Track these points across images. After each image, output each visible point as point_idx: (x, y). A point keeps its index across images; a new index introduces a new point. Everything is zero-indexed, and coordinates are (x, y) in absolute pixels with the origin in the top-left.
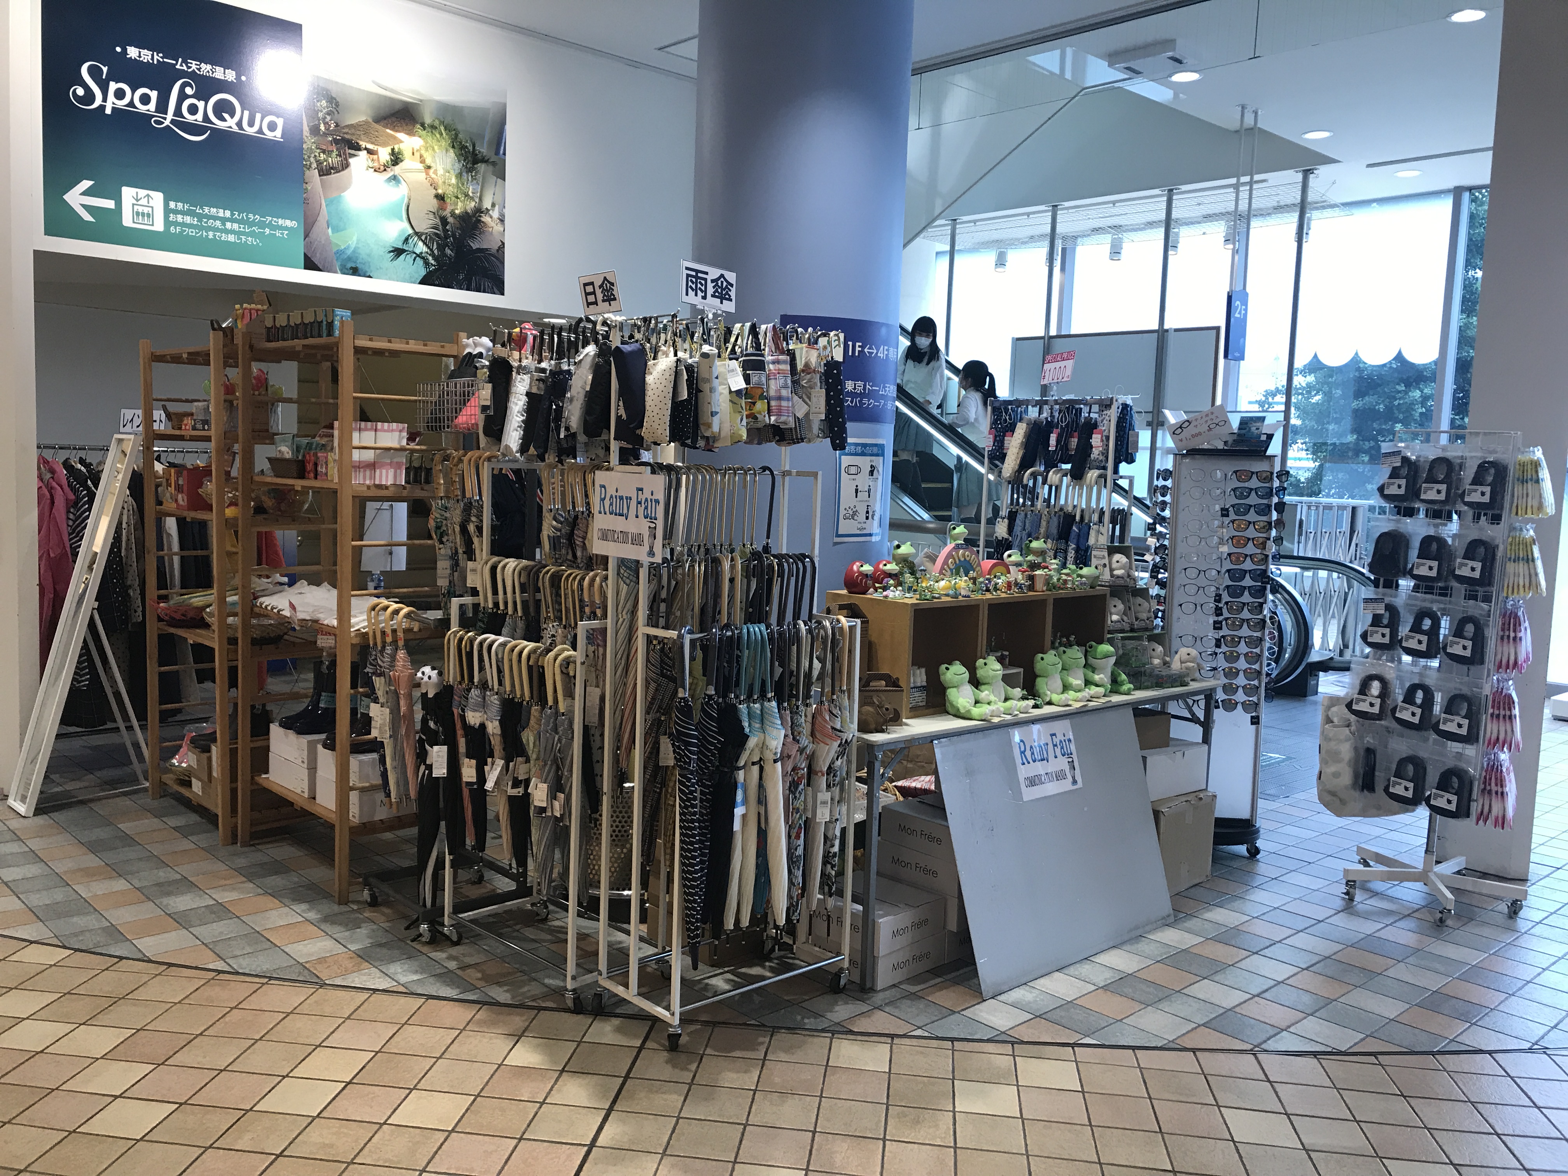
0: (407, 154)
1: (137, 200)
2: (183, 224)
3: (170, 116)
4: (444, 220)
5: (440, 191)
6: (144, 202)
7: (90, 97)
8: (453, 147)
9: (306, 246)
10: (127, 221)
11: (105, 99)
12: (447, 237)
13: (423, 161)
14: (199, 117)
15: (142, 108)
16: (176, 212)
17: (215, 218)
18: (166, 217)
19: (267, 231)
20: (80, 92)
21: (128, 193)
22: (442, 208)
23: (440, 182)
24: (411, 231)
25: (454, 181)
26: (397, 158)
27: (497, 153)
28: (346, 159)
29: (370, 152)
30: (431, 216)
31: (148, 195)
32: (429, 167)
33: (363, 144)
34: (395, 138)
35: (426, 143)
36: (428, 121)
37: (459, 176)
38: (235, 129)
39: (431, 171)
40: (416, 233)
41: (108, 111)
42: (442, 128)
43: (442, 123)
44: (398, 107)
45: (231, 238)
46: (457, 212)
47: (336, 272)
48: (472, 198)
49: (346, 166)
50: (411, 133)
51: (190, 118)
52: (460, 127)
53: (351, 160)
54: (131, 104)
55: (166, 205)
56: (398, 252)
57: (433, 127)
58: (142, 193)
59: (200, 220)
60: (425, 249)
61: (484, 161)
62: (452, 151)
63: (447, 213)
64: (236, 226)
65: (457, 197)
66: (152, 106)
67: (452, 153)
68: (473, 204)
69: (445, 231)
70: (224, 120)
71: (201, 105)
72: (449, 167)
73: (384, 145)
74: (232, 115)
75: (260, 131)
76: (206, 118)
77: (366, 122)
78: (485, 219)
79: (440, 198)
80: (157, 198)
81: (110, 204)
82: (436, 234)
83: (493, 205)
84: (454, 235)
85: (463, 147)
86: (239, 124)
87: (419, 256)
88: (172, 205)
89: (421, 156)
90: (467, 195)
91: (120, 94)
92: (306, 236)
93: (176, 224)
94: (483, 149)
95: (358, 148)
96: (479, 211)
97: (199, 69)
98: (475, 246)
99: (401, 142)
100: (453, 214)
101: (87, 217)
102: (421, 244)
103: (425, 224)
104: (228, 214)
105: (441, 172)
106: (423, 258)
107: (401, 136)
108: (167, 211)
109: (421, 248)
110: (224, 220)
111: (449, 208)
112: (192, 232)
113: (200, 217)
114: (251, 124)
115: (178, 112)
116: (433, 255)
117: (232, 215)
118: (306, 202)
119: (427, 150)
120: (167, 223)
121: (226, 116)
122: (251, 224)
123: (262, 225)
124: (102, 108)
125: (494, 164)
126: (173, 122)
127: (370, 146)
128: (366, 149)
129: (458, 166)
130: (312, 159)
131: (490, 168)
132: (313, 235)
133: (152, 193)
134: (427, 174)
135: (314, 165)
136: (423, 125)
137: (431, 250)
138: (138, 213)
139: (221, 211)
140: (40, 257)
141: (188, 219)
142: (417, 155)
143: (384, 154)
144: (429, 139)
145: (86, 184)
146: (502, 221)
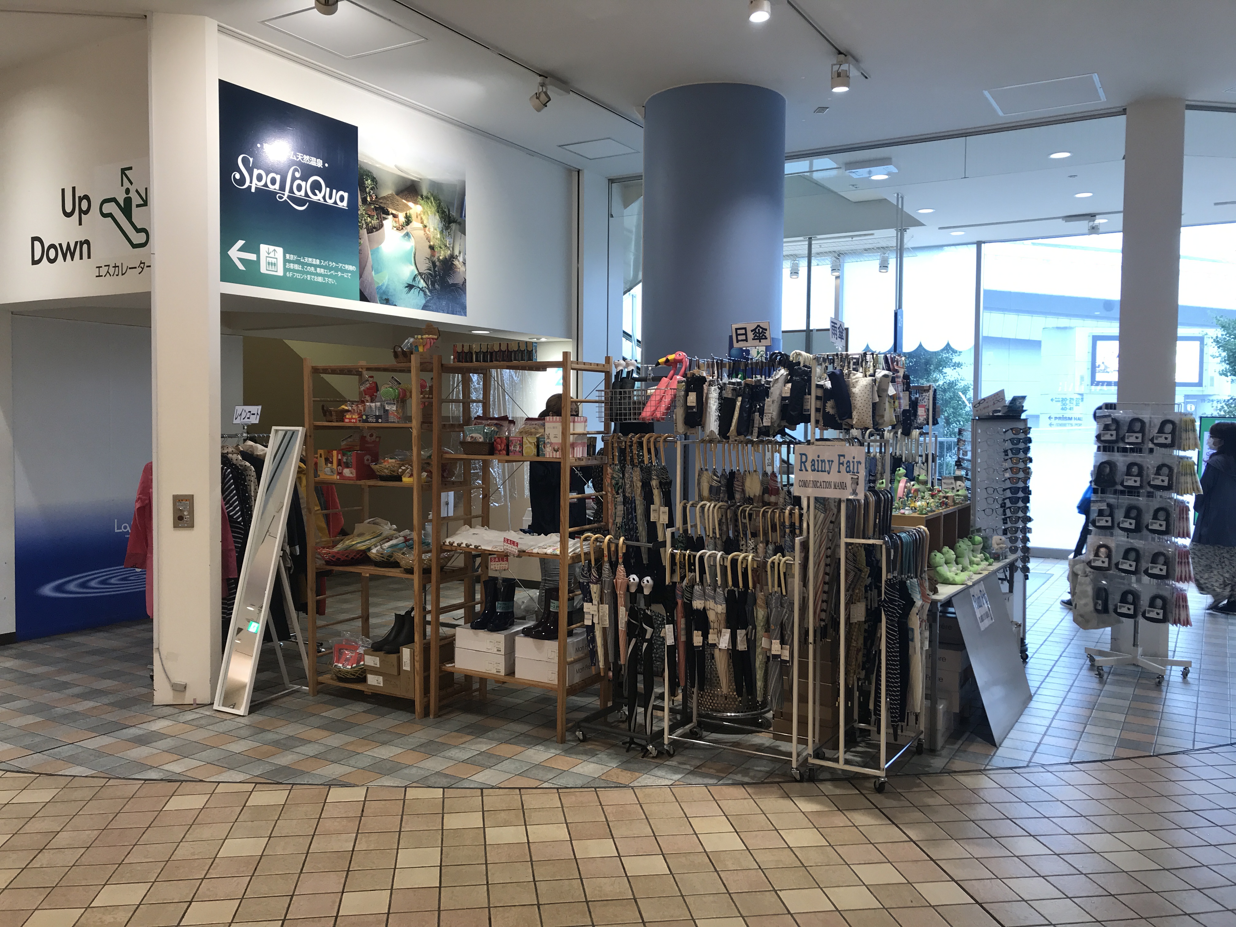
0: (414, 217)
1: (269, 254)
2: (294, 271)
3: (287, 193)
4: (434, 263)
5: (432, 243)
6: (272, 255)
7: (242, 181)
8: (438, 212)
9: (362, 283)
10: (263, 270)
11: (251, 182)
12: (436, 276)
13: (422, 223)
14: (302, 193)
16: (290, 261)
17: (311, 265)
18: (285, 265)
19: (339, 274)
20: (238, 176)
21: (264, 248)
22: (433, 255)
23: (432, 237)
24: (417, 272)
25: (439, 236)
26: (409, 220)
27: (461, 216)
28: (381, 222)
29: (395, 216)
30: (427, 261)
31: (275, 250)
32: (425, 226)
33: (391, 211)
34: (407, 206)
35: (424, 209)
36: (425, 193)
37: (442, 232)
38: (322, 201)
39: (427, 229)
40: (420, 274)
41: (253, 190)
42: (432, 198)
43: (432, 195)
44: (409, 184)
45: (320, 279)
46: (441, 258)
47: (377, 303)
48: (448, 248)
49: (381, 226)
50: (416, 202)
51: (298, 194)
52: (441, 197)
53: (384, 222)
54: (266, 185)
55: (284, 256)
56: (410, 287)
57: (427, 198)
58: (272, 248)
59: (303, 268)
60: (425, 285)
61: (454, 221)
62: (437, 214)
63: (435, 259)
64: (322, 270)
65: (441, 248)
66: (277, 186)
67: (437, 217)
68: (449, 252)
69: (435, 271)
70: (315, 194)
71: (303, 184)
72: (436, 226)
73: (401, 211)
74: (320, 191)
75: (335, 203)
76: (306, 195)
77: (392, 195)
78: (456, 262)
79: (432, 248)
80: (280, 250)
81: (252, 257)
82: (430, 274)
83: (460, 253)
84: (439, 275)
85: (443, 212)
86: (324, 198)
87: (421, 289)
88: (288, 256)
89: (421, 219)
90: (446, 246)
91: (259, 178)
92: (361, 277)
93: (290, 270)
94: (454, 213)
95: (388, 213)
96: (452, 257)
97: (303, 159)
98: (451, 282)
99: (411, 208)
100: (439, 259)
101: (241, 267)
102: (422, 281)
103: (424, 267)
104: (318, 262)
105: (432, 230)
106: (423, 291)
107: (411, 204)
108: (286, 261)
109: (422, 284)
110: (316, 266)
111: (437, 255)
112: (298, 276)
113: (303, 264)
114: (330, 198)
115: (291, 191)
116: (428, 289)
117: (321, 262)
118: (360, 252)
119: (424, 214)
120: (286, 270)
121: (317, 192)
122: (331, 269)
123: (336, 269)
124: (250, 187)
125: (460, 224)
126: (289, 197)
127: (394, 212)
128: (392, 214)
129: (441, 225)
130: (363, 222)
131: (458, 226)
132: (364, 276)
133: (277, 248)
134: (425, 231)
135: (364, 226)
136: (422, 196)
137: (428, 285)
138: (269, 263)
139: (314, 260)
141: (297, 267)
142: (419, 217)
143: (402, 218)
144: (425, 207)
145: (241, 243)
146: (464, 264)
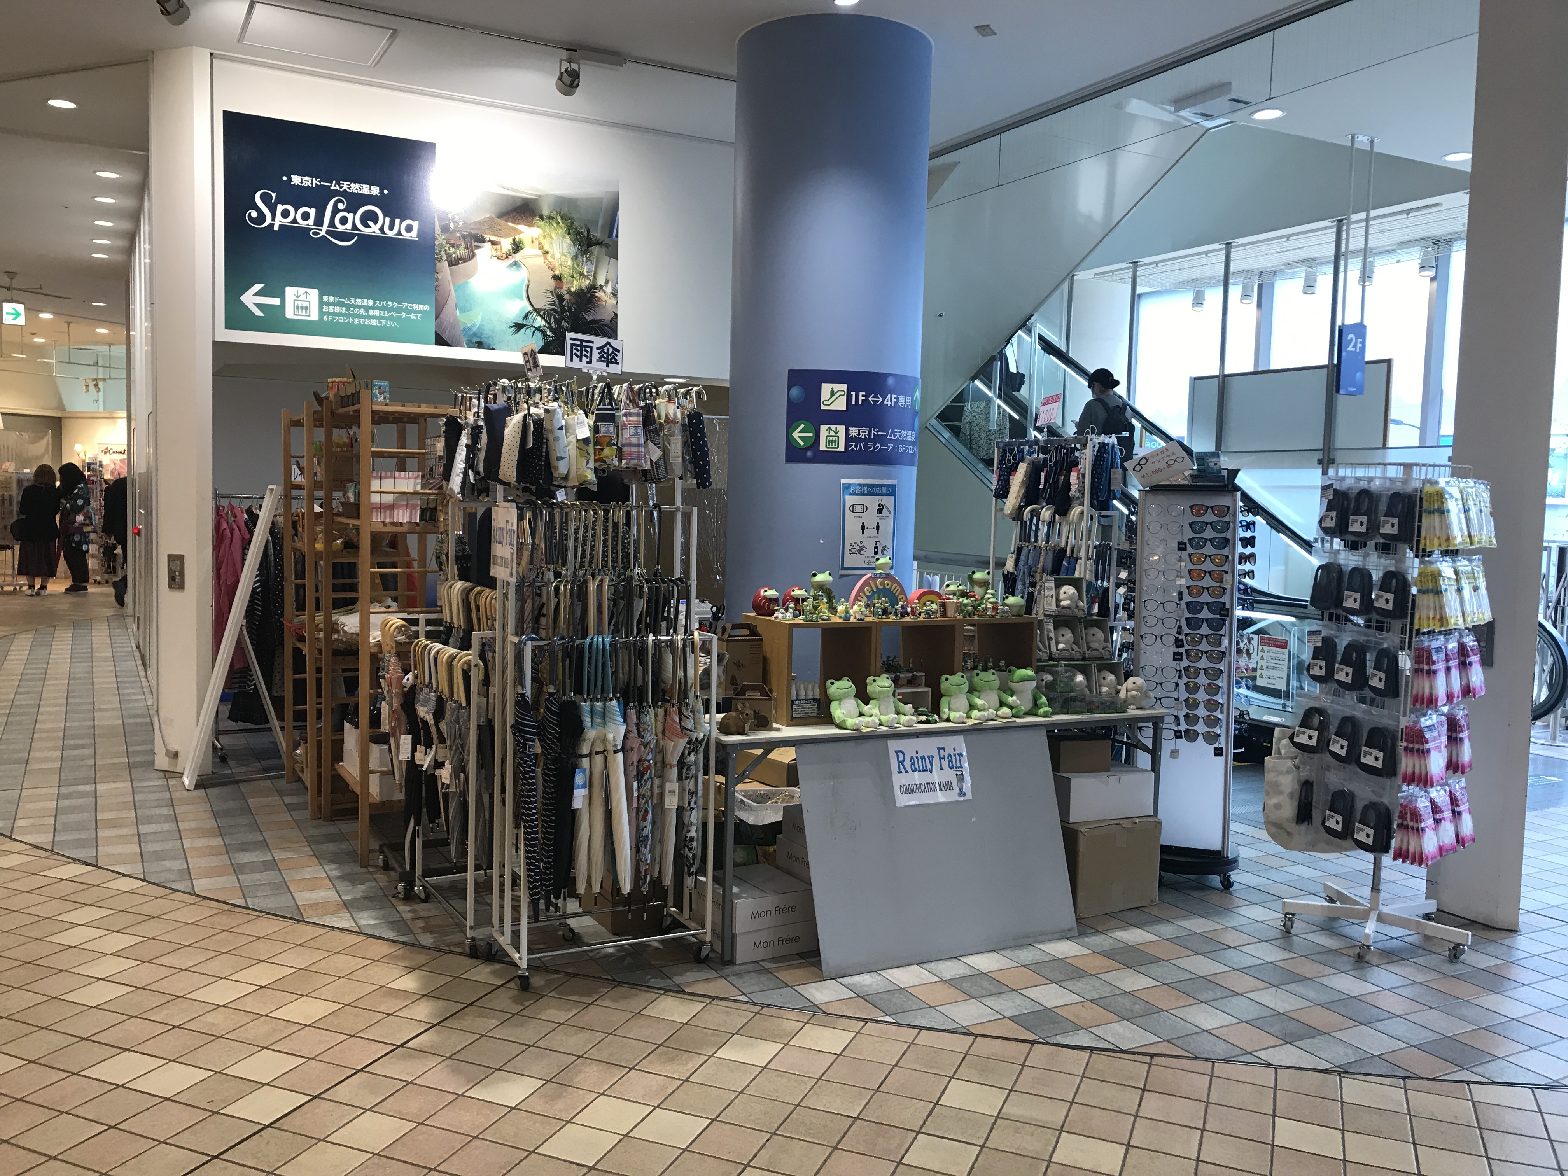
0: (527, 242)
1: (298, 297)
2: (335, 314)
3: (325, 227)
4: (561, 298)
5: (557, 273)
6: (303, 298)
7: (262, 217)
8: (569, 233)
9: (437, 326)
10: (290, 314)
11: (273, 219)
12: (563, 311)
13: (541, 248)
14: (349, 226)
15: (303, 223)
16: (328, 304)
17: (360, 307)
18: (321, 308)
19: (404, 315)
20: (254, 214)
21: (291, 292)
22: (559, 287)
23: (557, 265)
24: (530, 308)
25: (570, 263)
26: (518, 247)
27: (610, 235)
28: (472, 251)
29: (493, 243)
30: (549, 294)
31: (306, 292)
32: (547, 253)
33: (487, 237)
34: (516, 230)
35: (545, 231)
36: (546, 212)
37: (575, 258)
38: (378, 233)
39: (549, 256)
40: (535, 310)
41: (276, 228)
42: (559, 218)
43: (559, 213)
44: (519, 204)
45: (374, 322)
46: (573, 289)
47: (462, 346)
48: (587, 277)
49: (472, 256)
50: (530, 225)
51: (341, 228)
52: (575, 216)
53: (477, 251)
54: (295, 221)
55: (321, 298)
56: (518, 327)
57: (550, 218)
58: (302, 290)
59: (348, 310)
60: (543, 323)
61: (598, 243)
62: (567, 237)
63: (563, 291)
64: (377, 313)
65: (573, 277)
66: (311, 221)
67: (568, 239)
68: (587, 282)
69: (562, 306)
70: (369, 227)
71: (350, 216)
72: (565, 251)
73: (506, 236)
74: (376, 222)
75: (399, 233)
76: (354, 227)
77: (491, 219)
78: (599, 294)
79: (558, 278)
80: (314, 293)
81: (276, 301)
82: (554, 310)
83: (607, 282)
84: (570, 310)
85: (578, 233)
86: (382, 229)
87: (538, 329)
88: (325, 298)
89: (540, 243)
90: (582, 274)
91: (285, 214)
92: (437, 317)
93: (328, 313)
94: (597, 234)
95: (483, 241)
96: (593, 287)
97: (349, 188)
98: (589, 318)
99: (522, 232)
100: (569, 292)
101: (258, 313)
102: (539, 318)
103: (543, 301)
104: (371, 303)
105: (558, 255)
106: (541, 331)
107: (521, 227)
108: (322, 303)
109: (540, 322)
110: (367, 308)
111: (565, 287)
112: (341, 320)
113: (348, 307)
114: (391, 228)
115: (332, 224)
116: (550, 327)
117: (375, 303)
118: (437, 288)
119: (545, 237)
120: (322, 313)
121: (371, 223)
122: (390, 310)
123: (399, 310)
124: (272, 225)
125: (607, 246)
126: (328, 232)
127: (493, 238)
128: (490, 241)
129: (573, 250)
130: (443, 253)
131: (604, 250)
132: (443, 316)
133: (309, 290)
134: (545, 258)
135: (445, 258)
136: (541, 217)
137: (549, 324)
138: (298, 307)
139: (365, 300)
140: (218, 346)
141: (338, 309)
142: (536, 243)
143: (506, 244)
144: (547, 229)
145: (258, 287)
146: (615, 294)
